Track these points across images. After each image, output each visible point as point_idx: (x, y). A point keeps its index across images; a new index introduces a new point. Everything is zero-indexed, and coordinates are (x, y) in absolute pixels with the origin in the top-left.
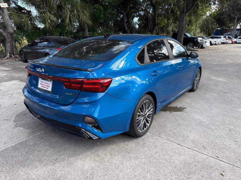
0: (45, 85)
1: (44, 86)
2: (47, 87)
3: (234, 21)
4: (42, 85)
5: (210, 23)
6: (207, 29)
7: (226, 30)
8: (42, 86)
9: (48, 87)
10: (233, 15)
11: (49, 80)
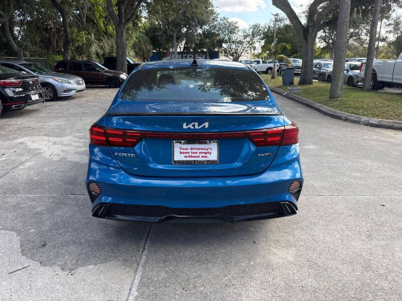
0: (196, 153)
1: (193, 155)
2: (204, 155)
3: (173, 40)
4: (187, 155)
5: (142, 42)
6: (140, 50)
7: (165, 53)
8: (186, 157)
9: (207, 155)
10: (169, 32)
11: (208, 141)
